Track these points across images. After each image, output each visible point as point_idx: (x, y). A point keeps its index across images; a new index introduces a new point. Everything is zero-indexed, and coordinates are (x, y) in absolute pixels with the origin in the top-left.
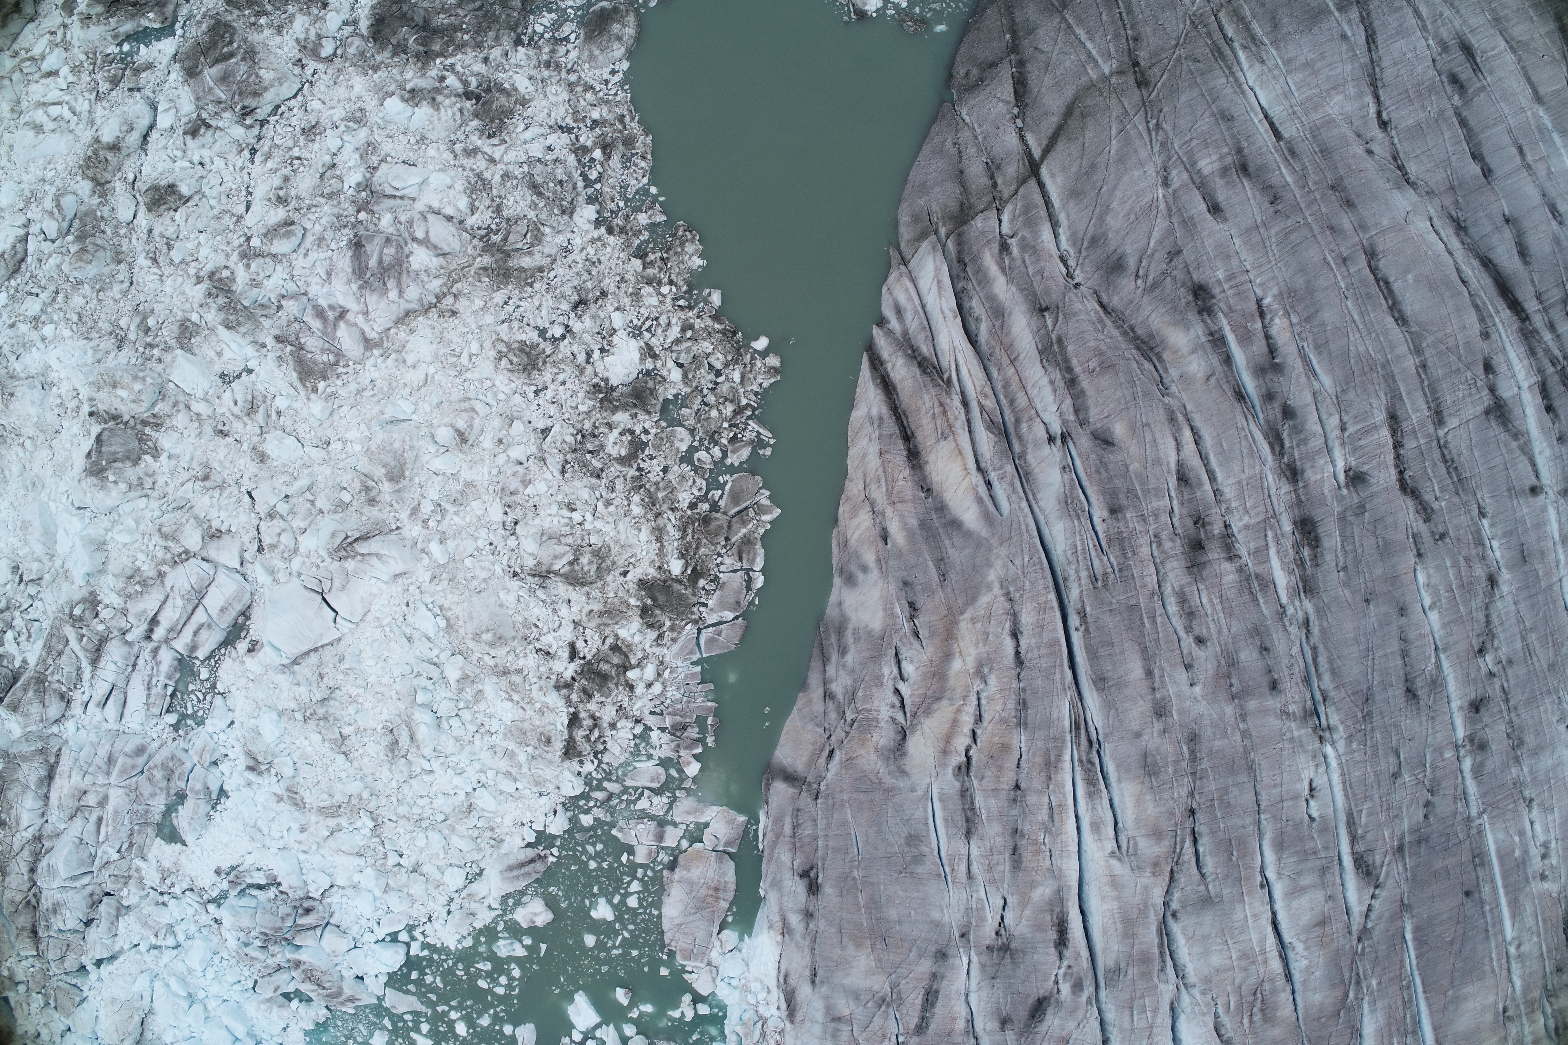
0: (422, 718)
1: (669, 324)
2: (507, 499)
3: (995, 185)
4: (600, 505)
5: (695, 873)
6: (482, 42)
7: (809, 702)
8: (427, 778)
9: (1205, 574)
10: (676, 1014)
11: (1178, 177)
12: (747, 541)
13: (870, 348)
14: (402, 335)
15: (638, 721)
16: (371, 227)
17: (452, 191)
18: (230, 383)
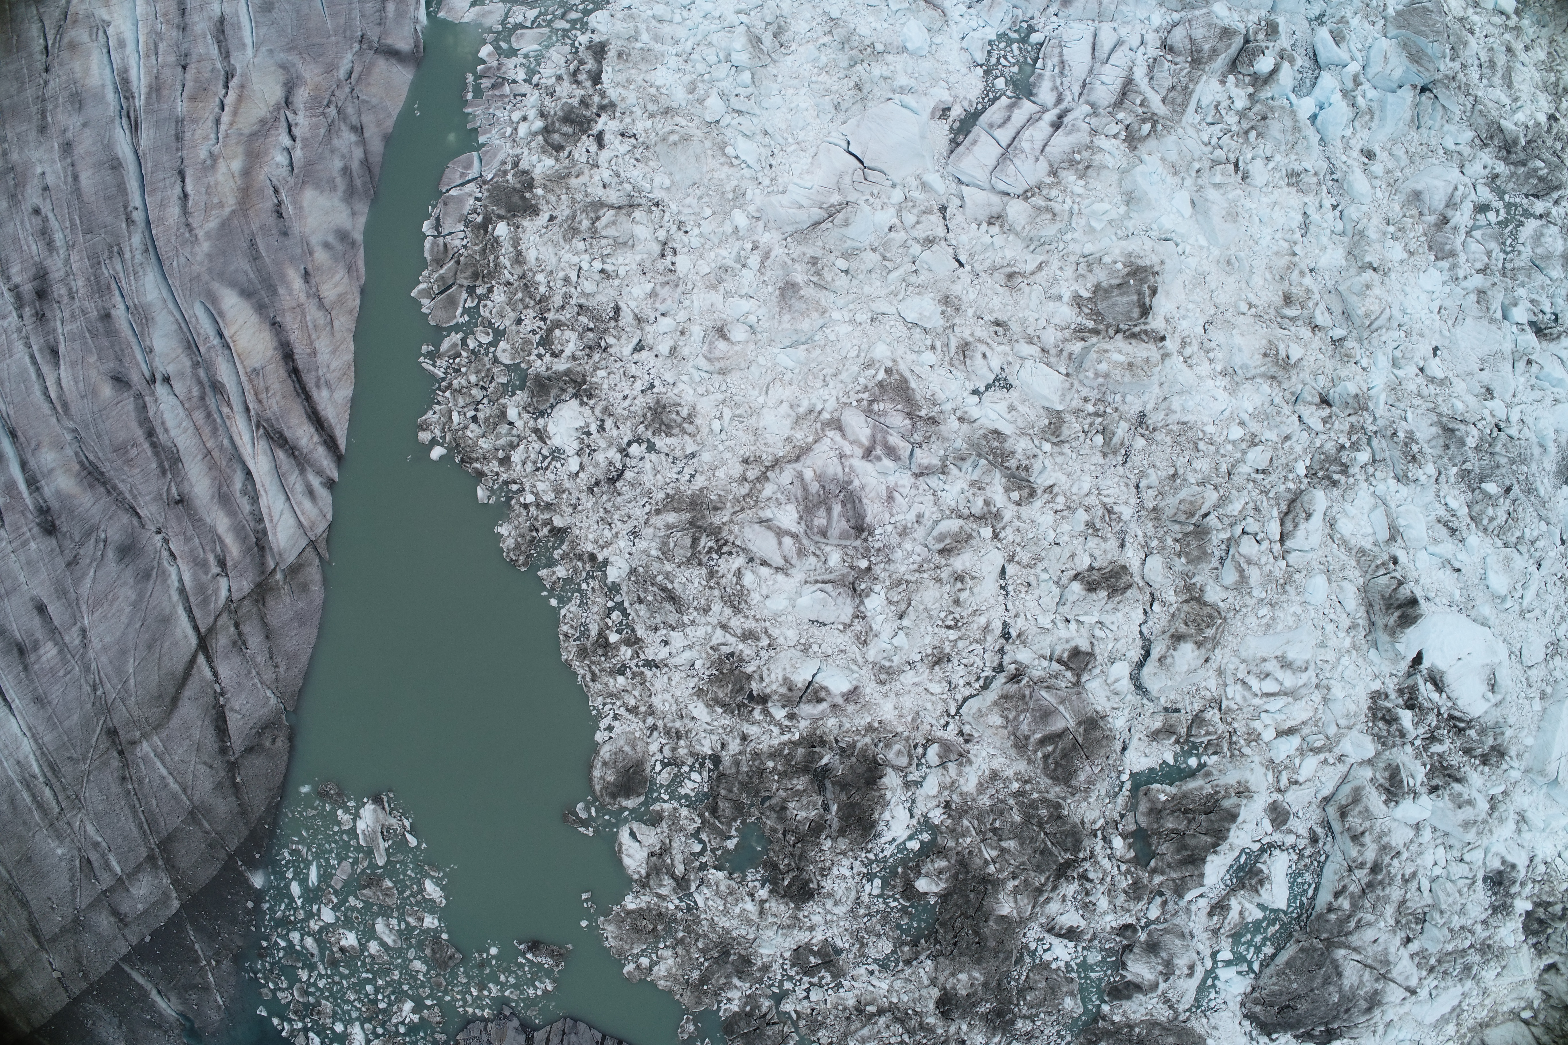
0: (741, 57)
2: (672, 277)
3: (237, 625)
4: (574, 278)
6: (754, 760)
7: (379, 123)
8: (743, 6)
9: (34, 270)
11: (72, 638)
12: (440, 263)
13: (339, 458)
14: (799, 436)
15: (537, 85)
16: (851, 552)
17: (764, 592)
18: (997, 379)
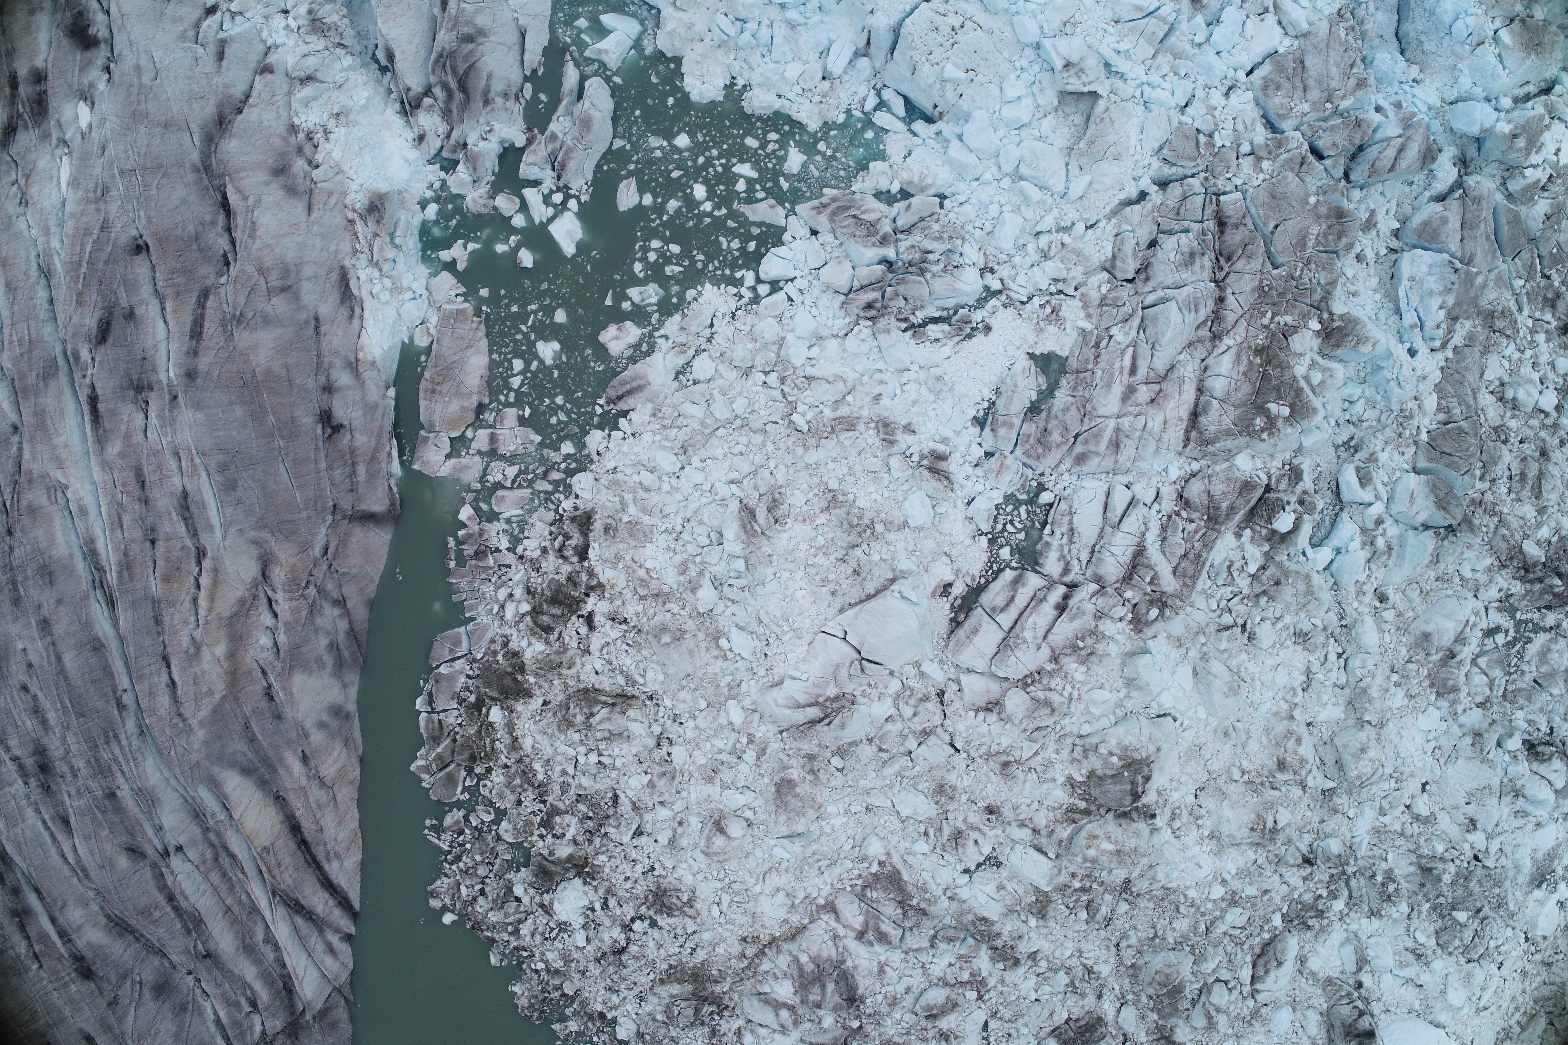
0: (734, 545)
1: (533, 935)
2: (669, 769)
4: (571, 770)
5: (455, 406)
7: (361, 591)
8: (735, 476)
9: (32, 746)
10: (471, 246)
12: (436, 740)
13: (354, 916)
14: (795, 919)
15: (521, 557)
16: (842, 1016)
18: (988, 858)
